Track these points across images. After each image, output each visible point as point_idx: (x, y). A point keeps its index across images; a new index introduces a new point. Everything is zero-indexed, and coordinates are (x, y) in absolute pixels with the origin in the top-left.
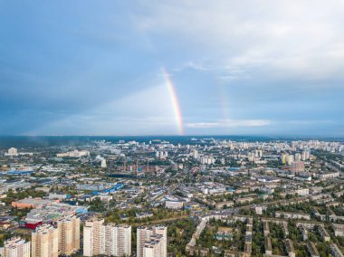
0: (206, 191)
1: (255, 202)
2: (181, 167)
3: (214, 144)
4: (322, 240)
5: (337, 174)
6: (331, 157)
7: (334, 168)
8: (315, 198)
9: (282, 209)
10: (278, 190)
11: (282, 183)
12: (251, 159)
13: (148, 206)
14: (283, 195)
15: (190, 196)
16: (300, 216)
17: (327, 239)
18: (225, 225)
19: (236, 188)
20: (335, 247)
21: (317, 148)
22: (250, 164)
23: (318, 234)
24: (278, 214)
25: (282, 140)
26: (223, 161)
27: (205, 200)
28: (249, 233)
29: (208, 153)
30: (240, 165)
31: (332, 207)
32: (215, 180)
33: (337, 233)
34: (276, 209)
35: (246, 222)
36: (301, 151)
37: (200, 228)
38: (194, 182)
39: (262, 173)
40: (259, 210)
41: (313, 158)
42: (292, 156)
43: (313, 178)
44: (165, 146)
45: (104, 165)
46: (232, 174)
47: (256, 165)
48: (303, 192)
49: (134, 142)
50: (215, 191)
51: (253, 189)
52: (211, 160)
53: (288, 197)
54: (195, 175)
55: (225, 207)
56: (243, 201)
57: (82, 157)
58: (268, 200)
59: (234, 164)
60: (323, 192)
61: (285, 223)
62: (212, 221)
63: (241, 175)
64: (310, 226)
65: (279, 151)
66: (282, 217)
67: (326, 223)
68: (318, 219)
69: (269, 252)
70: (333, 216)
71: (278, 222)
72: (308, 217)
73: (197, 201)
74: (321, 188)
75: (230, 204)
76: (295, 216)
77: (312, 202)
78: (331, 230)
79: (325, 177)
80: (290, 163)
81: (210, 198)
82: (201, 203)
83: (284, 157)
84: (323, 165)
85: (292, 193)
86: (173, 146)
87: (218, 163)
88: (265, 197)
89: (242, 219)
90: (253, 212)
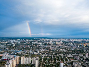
0: (42, 51)
1: (52, 52)
2: (34, 45)
3: (40, 40)
4: (65, 58)
5: (67, 46)
6: (66, 42)
7: (67, 45)
8: (64, 51)
9: (58, 53)
10: (57, 50)
11: (57, 48)
12: (49, 43)
13: (30, 54)
14: (58, 50)
15: (39, 52)
16: (61, 54)
17: (66, 58)
18: (48, 57)
19: (48, 50)
20: (68, 59)
21: (63, 40)
22: (50, 44)
23: (65, 57)
24: (57, 54)
25: (55, 38)
26: (43, 44)
27: (42, 52)
28: (53, 58)
29: (39, 42)
30: (47, 45)
31: (67, 52)
32: (43, 48)
33: (68, 57)
34: (57, 53)
35: (52, 56)
36: (60, 41)
37: (43, 58)
38: (38, 49)
39: (52, 46)
40: (54, 54)
41: (62, 43)
42: (58, 42)
43: (63, 47)
44: (28, 40)
45: (14, 45)
46: (46, 47)
47: (51, 45)
48: (61, 50)
49: (19, 39)
50: (43, 50)
51: (52, 50)
52: (41, 44)
53: (59, 51)
54: (38, 47)
55: (47, 53)
56: (50, 52)
57: (7, 43)
58: (55, 52)
59: (46, 44)
60: (65, 50)
61: (59, 56)
62: (45, 56)
63: (48, 47)
64: (63, 56)
65: (55, 41)
66: (58, 55)
67: (66, 55)
68: (65, 55)
69: (57, 60)
70: (67, 54)
71: (57, 56)
72: (63, 54)
73: (40, 53)
74: (65, 49)
75: (48, 53)
76: (60, 54)
77: (63, 52)
78: (67, 56)
79: (65, 47)
80: (58, 44)
81: (43, 52)
82: (42, 53)
83: (57, 43)
84: (64, 44)
85: (59, 50)
86: (30, 40)
87: (42, 44)
88: (54, 51)
89: (51, 55)
90: (52, 54)
